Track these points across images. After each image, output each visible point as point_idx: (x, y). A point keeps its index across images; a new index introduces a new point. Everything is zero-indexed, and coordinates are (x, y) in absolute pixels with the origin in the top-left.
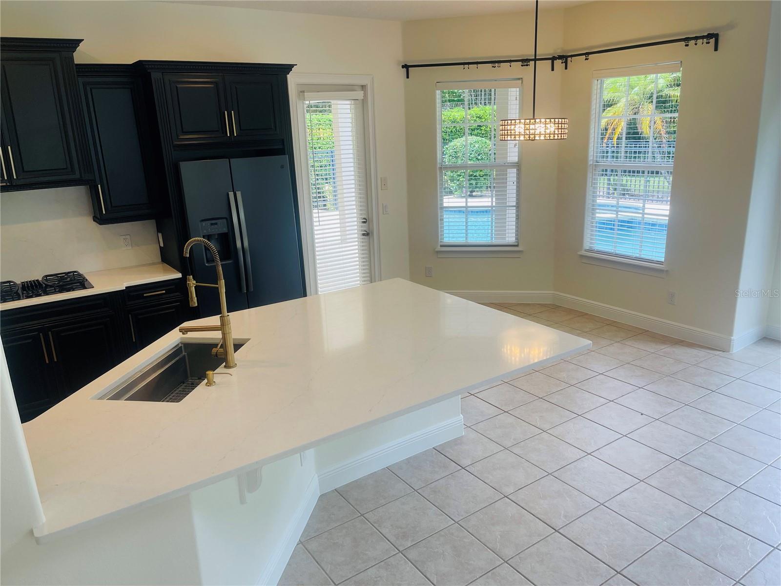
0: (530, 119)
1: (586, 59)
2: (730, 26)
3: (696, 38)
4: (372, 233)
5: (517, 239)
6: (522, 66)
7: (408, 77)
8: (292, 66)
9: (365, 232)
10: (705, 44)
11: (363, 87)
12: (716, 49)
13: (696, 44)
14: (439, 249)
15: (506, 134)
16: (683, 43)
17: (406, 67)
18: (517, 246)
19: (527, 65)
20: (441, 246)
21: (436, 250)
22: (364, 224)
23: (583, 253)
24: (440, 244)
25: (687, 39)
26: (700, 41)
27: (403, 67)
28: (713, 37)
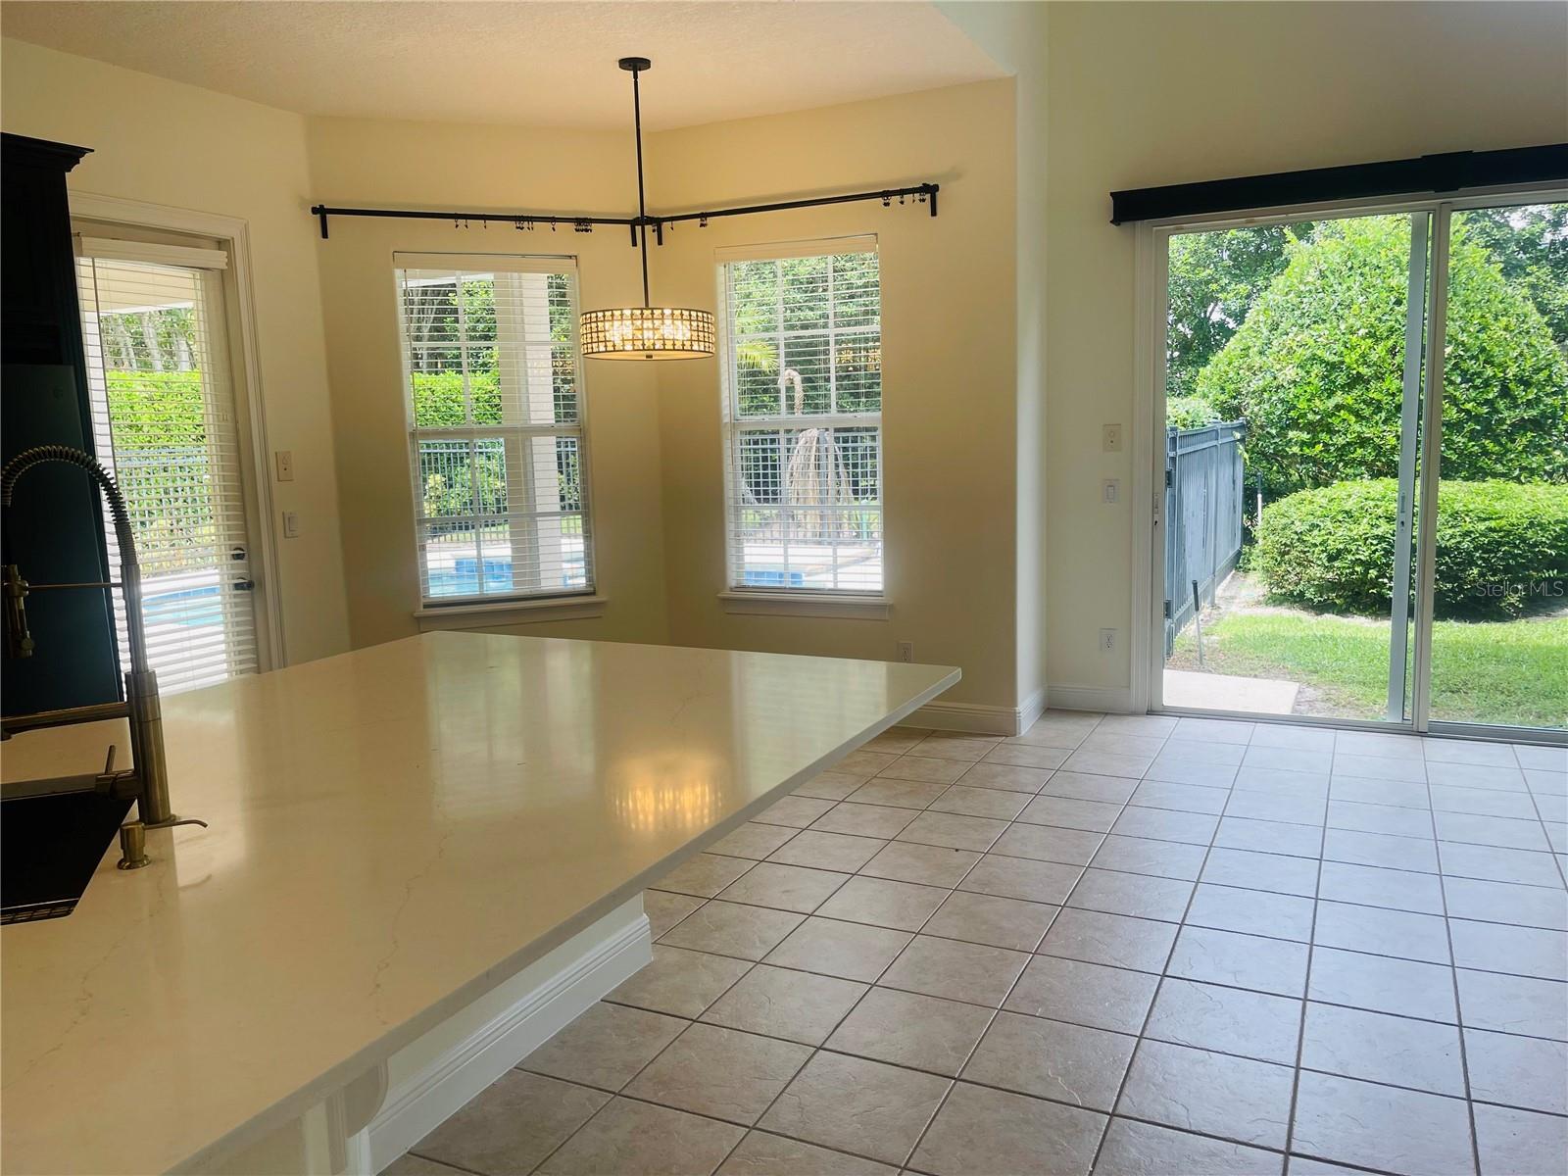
0: (642, 309)
1: (702, 225)
2: (955, 175)
3: (902, 192)
4: (262, 584)
5: (589, 579)
6: (577, 230)
7: (325, 235)
8: (82, 152)
9: (241, 581)
10: (917, 201)
11: (222, 244)
12: (934, 213)
13: (902, 203)
14: (421, 611)
15: (595, 340)
16: (880, 201)
17: (321, 212)
18: (593, 593)
19: (587, 231)
20: (426, 606)
21: (415, 614)
22: (239, 561)
23: (727, 594)
24: (423, 601)
25: (886, 194)
26: (908, 198)
27: (315, 211)
28: (930, 190)
